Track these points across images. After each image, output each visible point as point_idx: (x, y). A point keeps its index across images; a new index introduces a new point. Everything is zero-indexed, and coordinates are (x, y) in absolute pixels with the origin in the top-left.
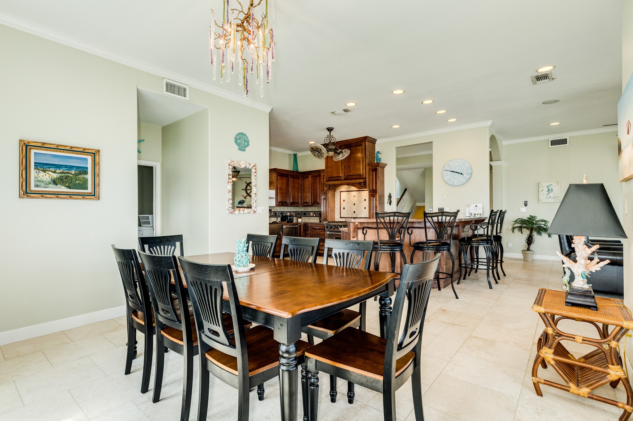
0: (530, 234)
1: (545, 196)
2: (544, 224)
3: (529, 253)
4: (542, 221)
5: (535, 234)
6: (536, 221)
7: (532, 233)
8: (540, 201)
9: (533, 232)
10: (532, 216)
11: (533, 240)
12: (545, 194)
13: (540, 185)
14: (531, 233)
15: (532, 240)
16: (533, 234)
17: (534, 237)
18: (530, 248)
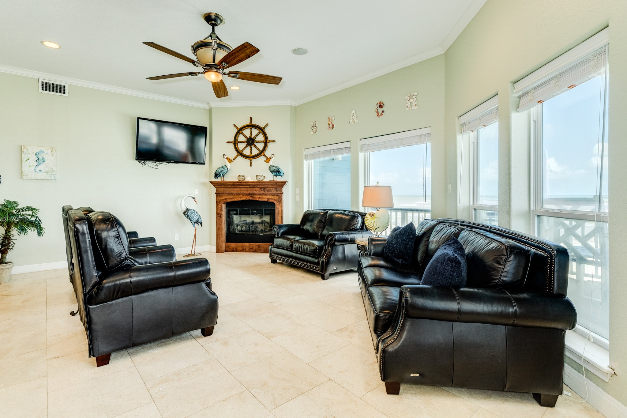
0: (6, 233)
1: (33, 168)
2: (31, 213)
3: (4, 267)
4: (28, 209)
5: (14, 231)
6: (18, 210)
7: (9, 232)
8: (24, 175)
9: (11, 230)
10: (9, 201)
11: (12, 243)
12: (33, 166)
13: (25, 150)
14: (8, 231)
15: (9, 243)
16: (11, 233)
17: (13, 238)
18: (5, 258)
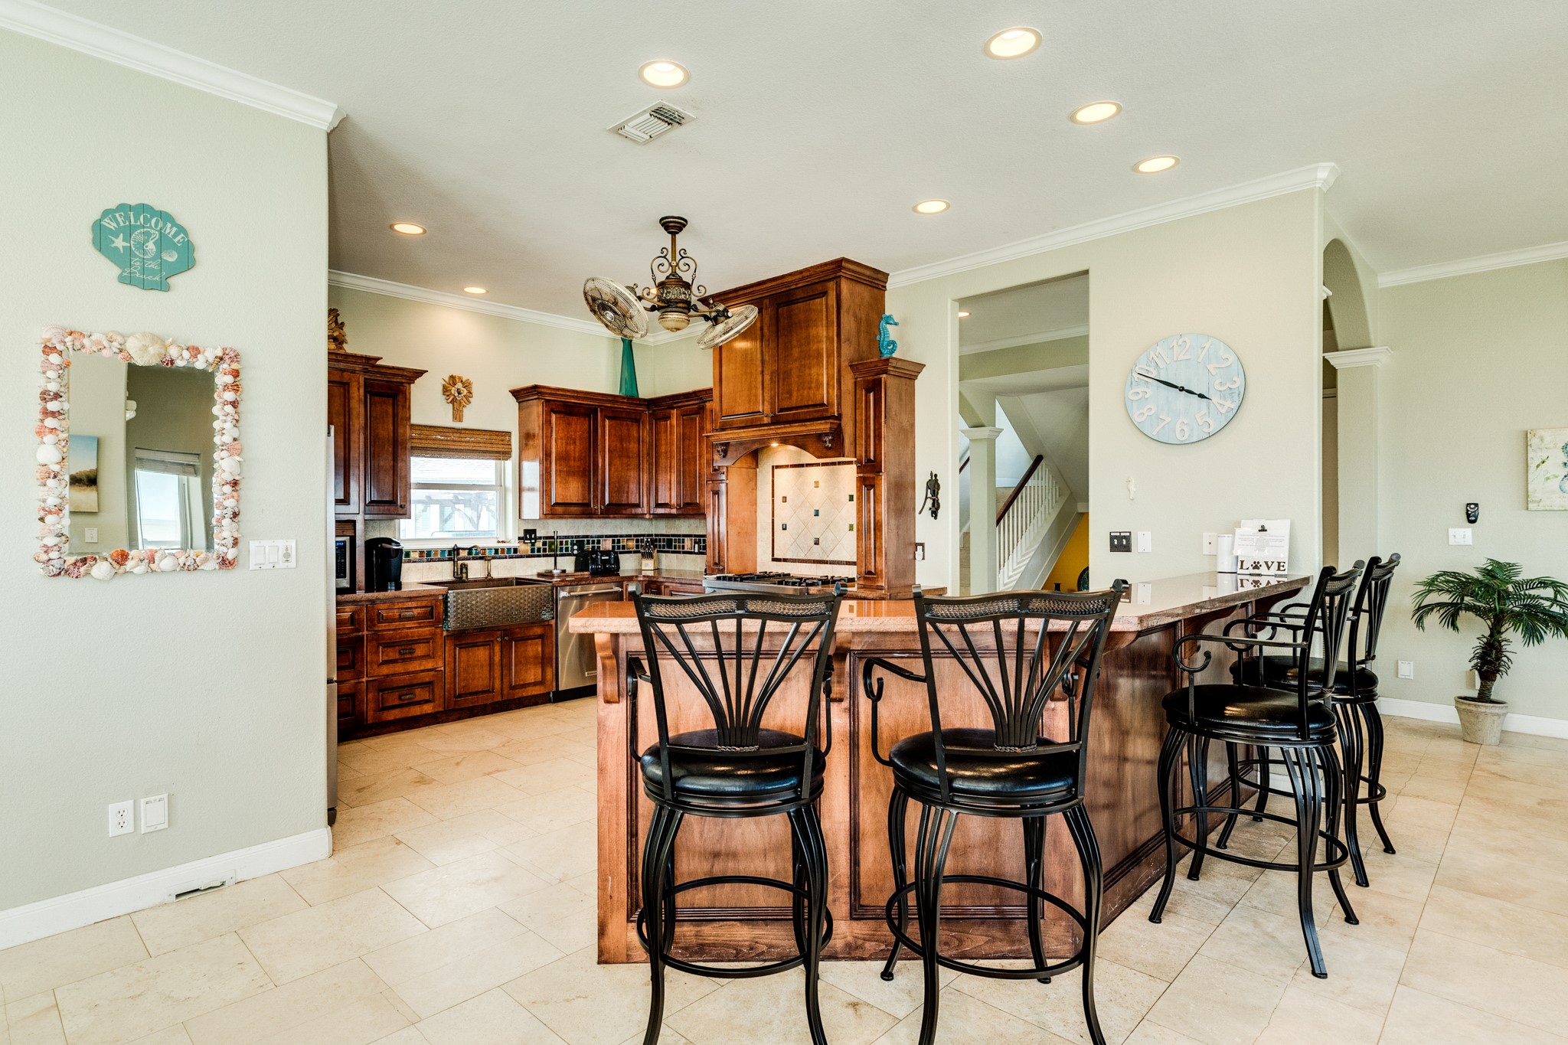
0: (1491, 635)
1: (1556, 482)
2: (1552, 596)
3: (1488, 711)
4: (1543, 583)
5: (1513, 638)
6: (1518, 585)
7: (1500, 633)
8: (1533, 502)
9: (1503, 629)
10: (1498, 563)
11: (1504, 659)
12: (1556, 477)
13: (1534, 441)
14: (1496, 630)
15: (1499, 659)
16: (1504, 636)
17: (1508, 648)
18: (1489, 690)
